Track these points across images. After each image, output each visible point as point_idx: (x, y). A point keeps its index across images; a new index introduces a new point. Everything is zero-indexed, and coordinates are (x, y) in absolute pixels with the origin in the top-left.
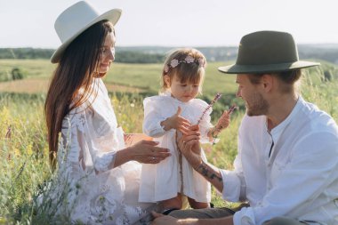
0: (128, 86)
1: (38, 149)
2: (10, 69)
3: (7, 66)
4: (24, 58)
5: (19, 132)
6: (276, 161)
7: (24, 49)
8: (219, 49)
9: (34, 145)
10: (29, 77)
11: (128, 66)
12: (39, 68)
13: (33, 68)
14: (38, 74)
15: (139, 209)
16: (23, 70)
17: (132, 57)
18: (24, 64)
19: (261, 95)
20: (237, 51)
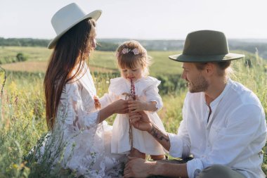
0: (103, 68)
1: (37, 113)
2: (16, 54)
3: (13, 51)
4: (26, 46)
5: (24, 100)
6: (213, 125)
7: (26, 39)
8: (170, 42)
9: (34, 110)
10: (29, 60)
11: (103, 53)
12: (38, 53)
13: (33, 53)
14: (36, 58)
15: (114, 159)
16: (25, 55)
17: (106, 46)
18: (26, 50)
19: (204, 78)
20: (184, 44)
